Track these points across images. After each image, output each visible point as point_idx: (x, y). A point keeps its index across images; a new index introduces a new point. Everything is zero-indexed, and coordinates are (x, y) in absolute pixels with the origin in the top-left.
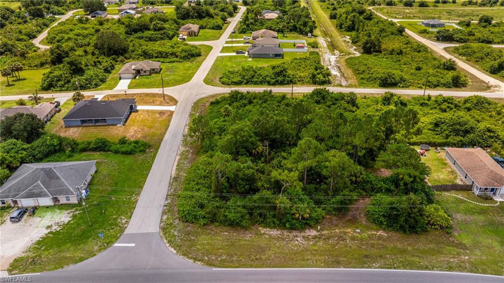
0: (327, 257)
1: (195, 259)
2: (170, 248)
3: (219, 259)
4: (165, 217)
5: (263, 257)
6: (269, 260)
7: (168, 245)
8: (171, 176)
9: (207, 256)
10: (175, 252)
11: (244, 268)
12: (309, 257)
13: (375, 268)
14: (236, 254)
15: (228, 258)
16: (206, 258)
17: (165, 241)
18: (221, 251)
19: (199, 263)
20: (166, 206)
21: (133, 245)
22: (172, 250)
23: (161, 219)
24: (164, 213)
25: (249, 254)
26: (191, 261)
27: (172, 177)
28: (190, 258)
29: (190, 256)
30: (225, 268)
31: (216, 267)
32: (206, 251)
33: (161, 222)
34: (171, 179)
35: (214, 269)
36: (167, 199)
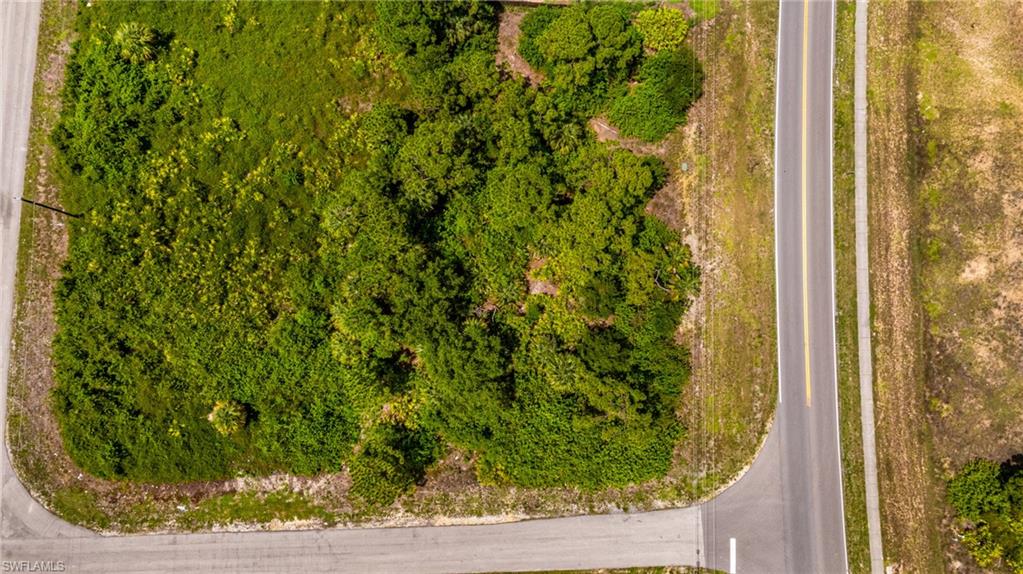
0: (752, 230)
1: (761, 433)
2: (738, 479)
3: (761, 395)
4: (660, 503)
5: (755, 326)
6: (760, 318)
7: (731, 483)
8: (524, 520)
9: (755, 414)
10: (746, 468)
11: (776, 356)
12: (753, 255)
13: (773, 163)
14: (751, 368)
15: (758, 381)
16: (759, 416)
17: (723, 488)
18: (742, 393)
19: (769, 425)
20: (626, 510)
21: (733, 542)
22: (742, 473)
23: (666, 508)
24: (648, 508)
25: (749, 348)
26: (765, 438)
27: (528, 517)
28: (759, 440)
29: (755, 441)
30: (777, 384)
31: (775, 399)
32: (744, 417)
33: (674, 507)
34: (534, 519)
35: (780, 400)
36: (606, 512)
